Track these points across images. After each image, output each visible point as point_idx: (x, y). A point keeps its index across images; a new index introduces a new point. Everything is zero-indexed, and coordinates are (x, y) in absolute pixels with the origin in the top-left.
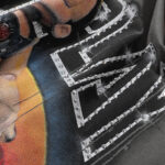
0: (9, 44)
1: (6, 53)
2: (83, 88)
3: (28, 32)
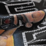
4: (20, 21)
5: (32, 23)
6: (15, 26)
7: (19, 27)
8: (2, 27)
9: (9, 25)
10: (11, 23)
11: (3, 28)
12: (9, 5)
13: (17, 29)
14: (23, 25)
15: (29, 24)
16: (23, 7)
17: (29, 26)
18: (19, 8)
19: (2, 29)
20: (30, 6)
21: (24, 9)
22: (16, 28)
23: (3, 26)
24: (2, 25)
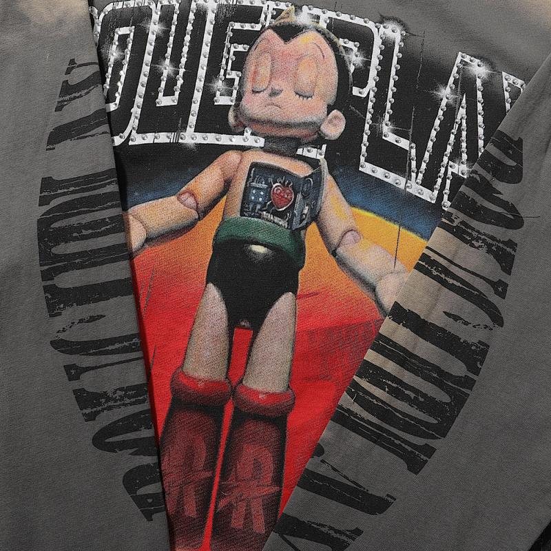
0: (304, 198)
1: (311, 210)
2: (447, 191)
3: (305, 165)
4: (300, 152)
5: (330, 109)
6: (317, 178)
7: (324, 164)
8: (296, 225)
9: (299, 196)
10: (293, 187)
11: (305, 222)
12: (134, 122)
13: (330, 172)
14: (324, 147)
15: (330, 122)
16: (167, 61)
17: (335, 125)
18: (163, 84)
19: (305, 227)
20: (169, 25)
21: (176, 60)
22: (327, 177)
23: (296, 220)
24: (290, 222)
